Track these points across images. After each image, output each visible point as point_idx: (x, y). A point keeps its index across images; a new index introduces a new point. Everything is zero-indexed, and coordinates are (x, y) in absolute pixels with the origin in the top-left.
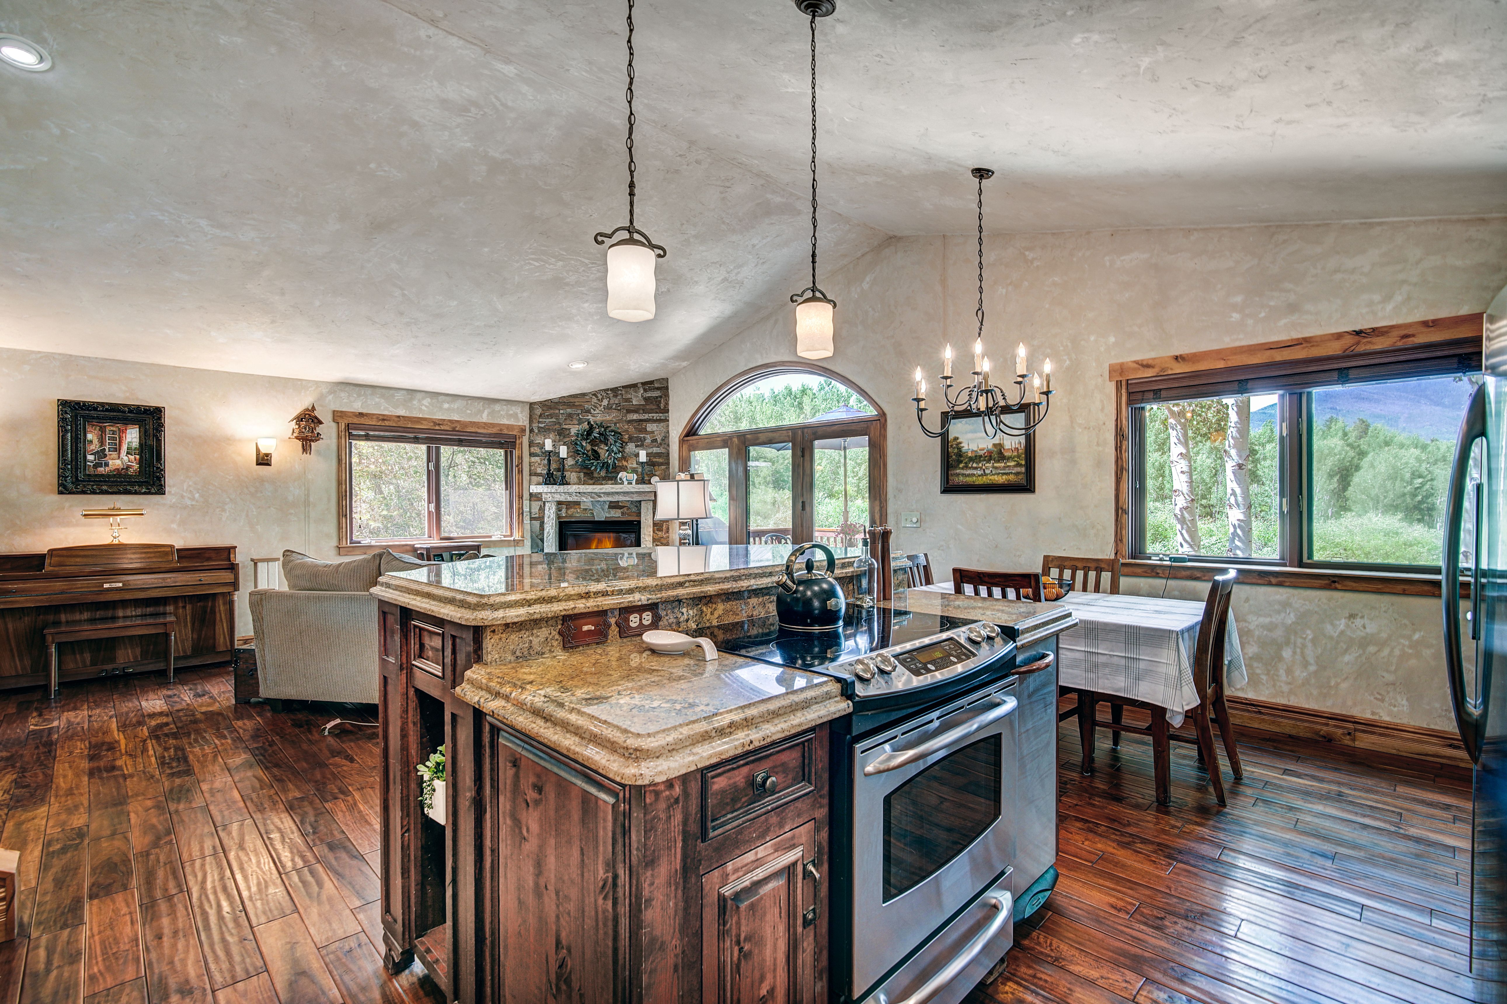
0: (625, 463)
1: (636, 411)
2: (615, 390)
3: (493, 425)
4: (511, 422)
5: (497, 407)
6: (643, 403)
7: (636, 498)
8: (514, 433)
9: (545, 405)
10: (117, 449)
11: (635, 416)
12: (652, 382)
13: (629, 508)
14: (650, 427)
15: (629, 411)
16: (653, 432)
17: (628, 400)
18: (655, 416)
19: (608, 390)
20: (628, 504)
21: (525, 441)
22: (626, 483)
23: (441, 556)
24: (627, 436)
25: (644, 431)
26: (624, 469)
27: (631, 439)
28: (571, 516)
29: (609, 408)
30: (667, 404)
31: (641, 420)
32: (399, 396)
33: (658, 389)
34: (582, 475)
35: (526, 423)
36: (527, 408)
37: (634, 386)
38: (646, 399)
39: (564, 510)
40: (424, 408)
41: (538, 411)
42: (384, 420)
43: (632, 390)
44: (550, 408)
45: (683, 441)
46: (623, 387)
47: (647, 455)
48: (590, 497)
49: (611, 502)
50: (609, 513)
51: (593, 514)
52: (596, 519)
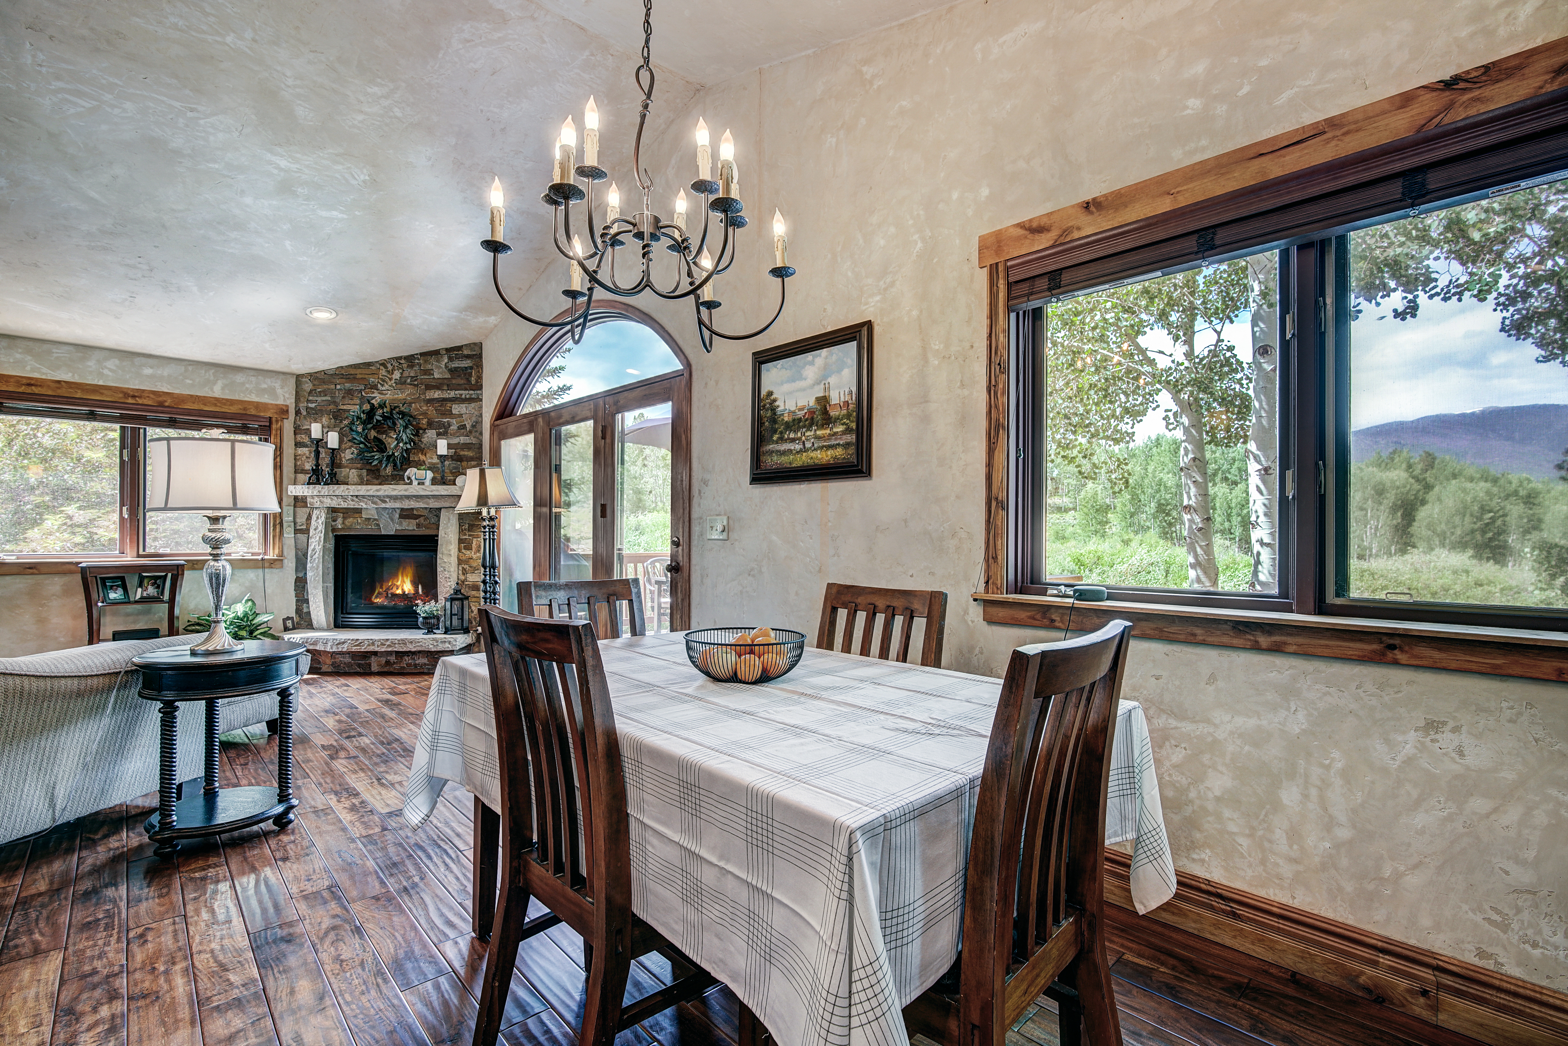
0: (422, 457)
1: (438, 387)
2: (410, 359)
3: (232, 402)
4: (265, 399)
5: (239, 378)
6: (448, 376)
7: (434, 504)
8: (268, 415)
9: (316, 378)
11: (437, 394)
12: (459, 348)
13: (426, 518)
14: (456, 409)
15: (429, 387)
16: (461, 415)
17: (428, 372)
18: (464, 393)
19: (400, 358)
20: (425, 513)
21: (288, 426)
22: (415, 483)
23: (123, 579)
24: (425, 421)
25: (450, 414)
26: (418, 465)
27: (431, 425)
28: (349, 529)
29: (401, 382)
30: (480, 377)
31: (444, 400)
32: (57, 352)
33: (468, 357)
34: (364, 472)
35: (290, 402)
36: (292, 381)
37: (436, 353)
38: (452, 371)
39: (340, 520)
40: (106, 372)
41: (308, 386)
42: (29, 385)
43: (432, 360)
44: (323, 382)
45: (493, 427)
46: (422, 354)
47: (449, 446)
48: (373, 503)
49: (402, 509)
50: (401, 524)
51: (378, 525)
52: (383, 533)
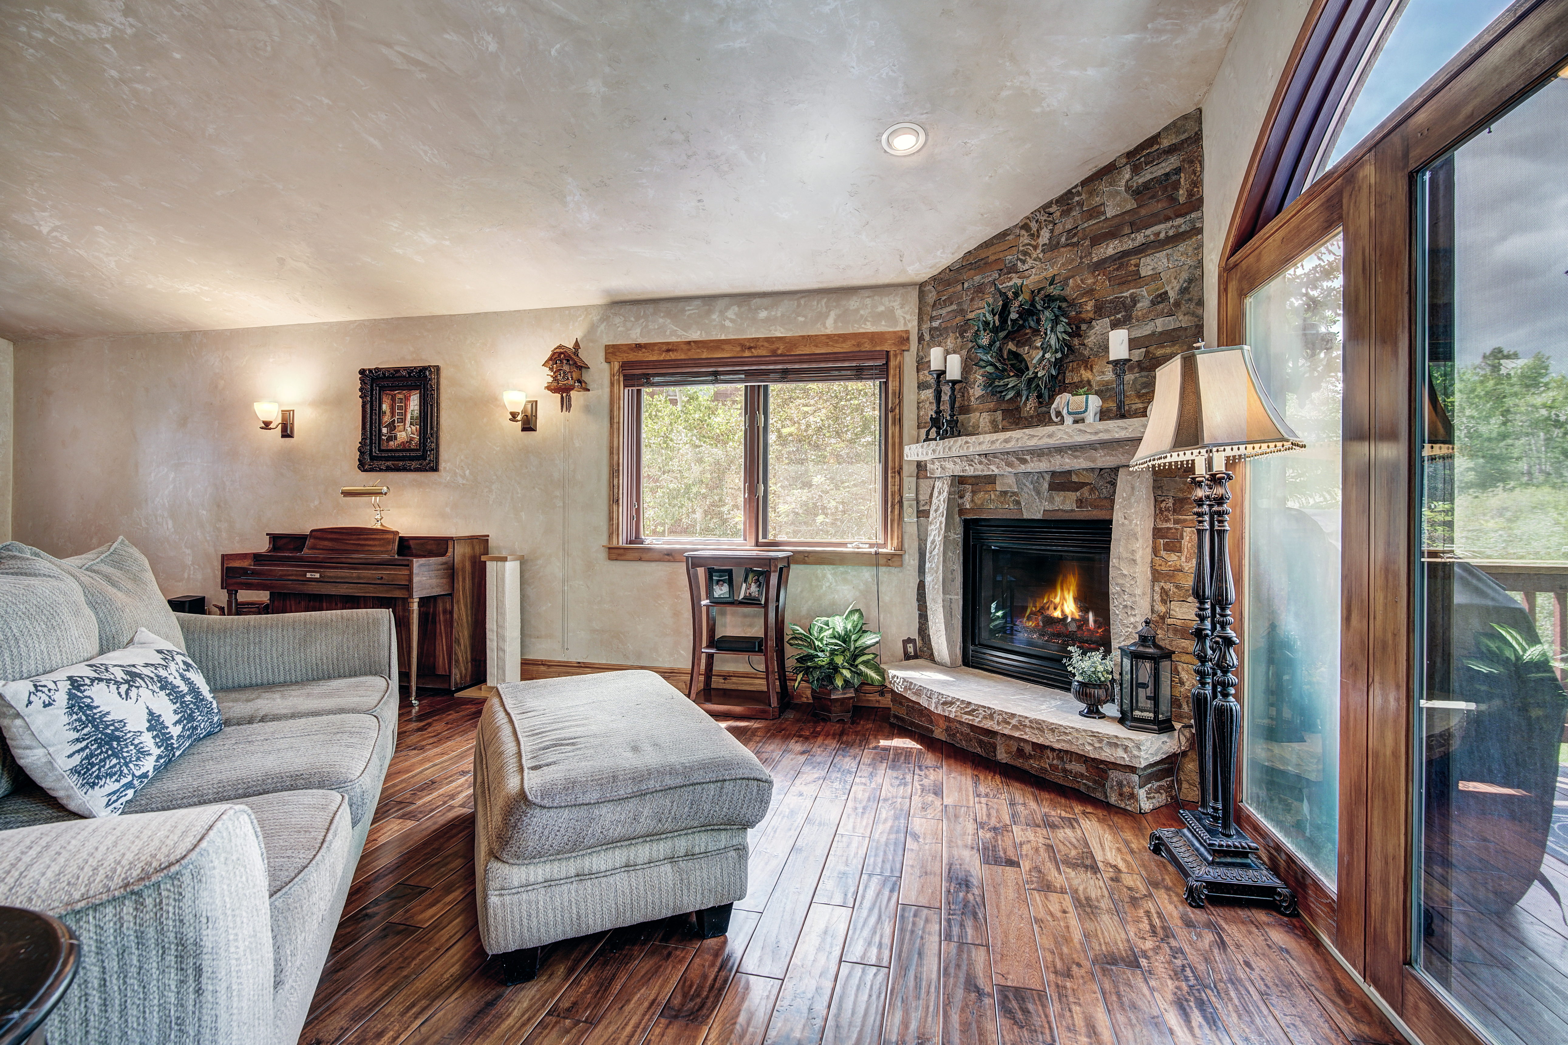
0: (1086, 375)
1: (1113, 234)
2: (1065, 201)
3: (844, 337)
4: (882, 327)
5: (853, 303)
6: (1131, 205)
7: (1104, 460)
8: (886, 348)
9: (941, 281)
10: (403, 421)
11: (1111, 249)
12: (1154, 140)
13: (1094, 489)
14: (1148, 265)
15: (1096, 240)
16: (1156, 277)
17: (1096, 212)
18: (1163, 229)
19: (1049, 204)
20: (1091, 478)
21: (909, 360)
22: (1069, 420)
24: (1090, 306)
25: (1136, 278)
26: (1074, 388)
27: (1100, 310)
28: (980, 509)
29: (1053, 246)
30: (1197, 183)
31: (1126, 254)
33: (1172, 150)
34: (999, 415)
35: (912, 326)
36: (915, 294)
37: (1108, 171)
38: (1138, 193)
39: (968, 496)
41: (931, 297)
43: (1103, 186)
44: (948, 283)
45: (1227, 270)
46: (1083, 183)
47: (1133, 344)
48: (1009, 464)
49: (1053, 474)
50: (1051, 500)
51: (1018, 503)
52: (1026, 515)
